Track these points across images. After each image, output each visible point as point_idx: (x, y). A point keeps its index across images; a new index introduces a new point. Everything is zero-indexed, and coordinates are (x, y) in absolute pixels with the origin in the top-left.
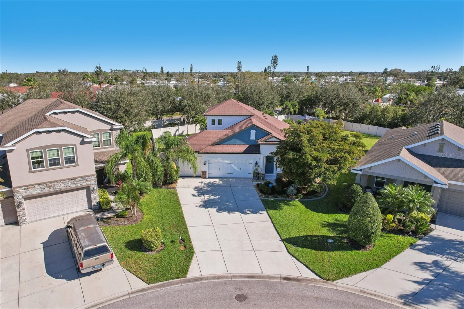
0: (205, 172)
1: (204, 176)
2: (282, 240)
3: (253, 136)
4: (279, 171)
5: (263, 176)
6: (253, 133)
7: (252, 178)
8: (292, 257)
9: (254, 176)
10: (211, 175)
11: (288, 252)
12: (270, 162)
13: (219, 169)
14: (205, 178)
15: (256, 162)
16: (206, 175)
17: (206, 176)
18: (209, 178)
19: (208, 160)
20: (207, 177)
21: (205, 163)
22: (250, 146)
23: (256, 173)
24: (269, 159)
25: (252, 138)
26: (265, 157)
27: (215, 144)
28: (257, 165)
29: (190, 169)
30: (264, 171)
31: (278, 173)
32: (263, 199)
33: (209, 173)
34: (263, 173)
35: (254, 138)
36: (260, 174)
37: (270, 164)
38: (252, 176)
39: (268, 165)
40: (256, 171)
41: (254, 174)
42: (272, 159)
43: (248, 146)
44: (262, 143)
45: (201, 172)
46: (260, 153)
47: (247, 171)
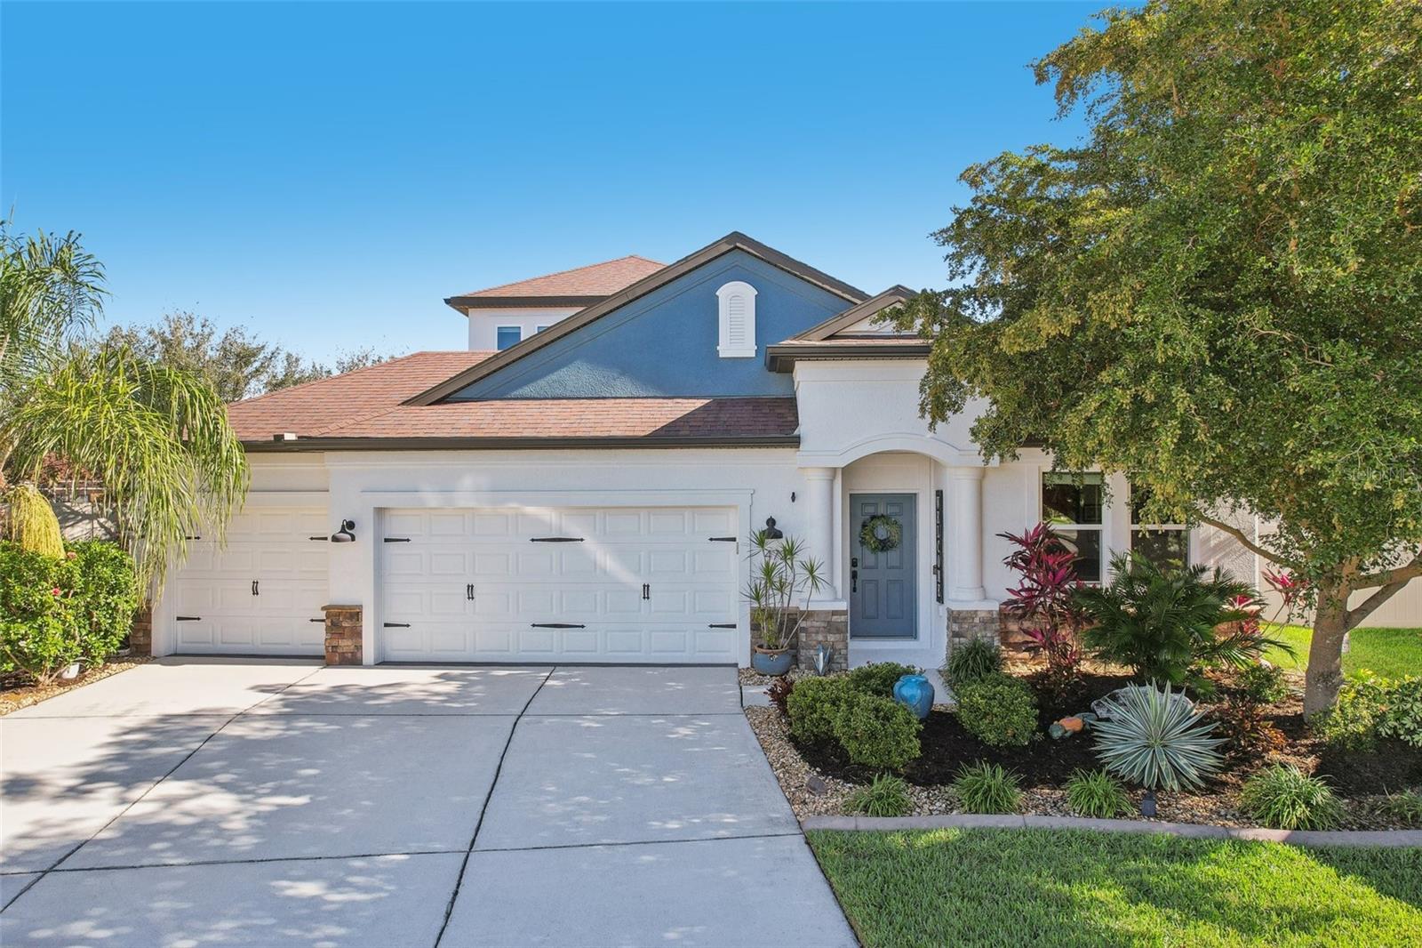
0: (355, 614)
1: (346, 645)
3: (737, 334)
4: (963, 596)
5: (831, 638)
6: (736, 306)
7: (744, 662)
9: (756, 646)
10: (399, 642)
12: (884, 546)
13: (470, 588)
14: (354, 661)
15: (771, 522)
16: (357, 634)
17: (359, 648)
18: (383, 663)
19: (380, 511)
20: (368, 654)
21: (343, 531)
22: (720, 404)
23: (771, 615)
24: (873, 518)
25: (726, 349)
26: (835, 469)
27: (444, 396)
28: (773, 544)
29: (255, 592)
30: (836, 599)
31: (959, 612)
32: (830, 835)
33: (386, 625)
34: (834, 613)
35: (747, 348)
36: (803, 624)
37: (882, 556)
38: (738, 646)
39: (871, 568)
40: (774, 601)
41: (755, 627)
42: (900, 520)
43: (699, 403)
44: (806, 343)
45: (323, 615)
46: (795, 442)
47: (697, 609)
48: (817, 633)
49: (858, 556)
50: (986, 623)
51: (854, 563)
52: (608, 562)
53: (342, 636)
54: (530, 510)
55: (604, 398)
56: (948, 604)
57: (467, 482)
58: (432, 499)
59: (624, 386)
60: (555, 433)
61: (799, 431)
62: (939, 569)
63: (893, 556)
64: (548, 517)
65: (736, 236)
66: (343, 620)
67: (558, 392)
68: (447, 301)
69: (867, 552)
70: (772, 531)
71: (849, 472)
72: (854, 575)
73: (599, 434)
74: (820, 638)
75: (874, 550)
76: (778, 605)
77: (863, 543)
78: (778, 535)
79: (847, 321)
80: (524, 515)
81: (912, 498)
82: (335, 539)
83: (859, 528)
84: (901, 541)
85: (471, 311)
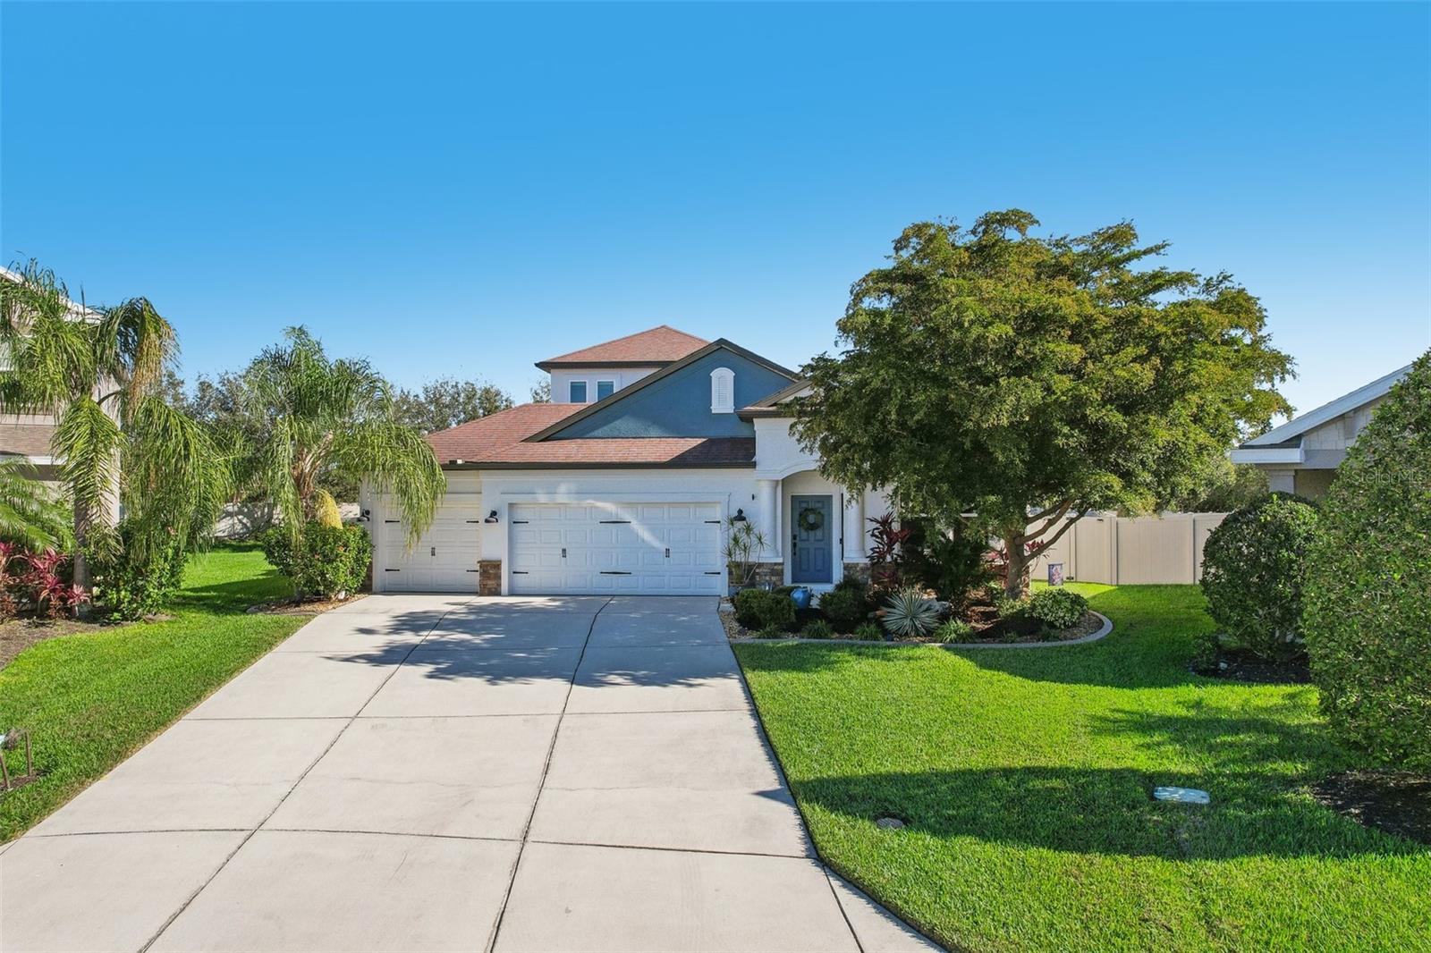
0: (496, 565)
1: (491, 583)
2: (792, 792)
3: (722, 398)
4: (852, 555)
5: (774, 578)
6: (722, 382)
7: (725, 594)
8: (845, 895)
9: (731, 584)
10: (521, 582)
11: (817, 854)
12: (813, 527)
13: (564, 550)
14: (496, 592)
15: (740, 512)
16: (498, 577)
17: (499, 584)
18: (511, 594)
19: (511, 505)
20: (505, 587)
21: (491, 517)
22: (712, 442)
23: (738, 565)
24: (806, 510)
25: (716, 408)
26: (777, 481)
27: (548, 436)
28: (739, 524)
29: (433, 554)
30: (777, 556)
31: (849, 564)
32: (743, 646)
33: (514, 573)
34: (776, 564)
35: (728, 407)
36: (757, 570)
37: (812, 534)
38: (721, 586)
39: (804, 540)
40: (739, 557)
41: (730, 573)
42: (822, 511)
43: (700, 441)
44: (758, 408)
45: (477, 567)
46: (753, 465)
47: (698, 563)
48: (765, 576)
49: (797, 533)
50: (864, 570)
51: (794, 537)
52: (646, 535)
53: (489, 578)
54: (599, 504)
55: (643, 438)
56: (845, 560)
57: (563, 488)
58: (542, 498)
59: (654, 431)
60: (614, 460)
61: (756, 458)
62: (842, 541)
63: (819, 533)
64: (609, 508)
65: (722, 341)
66: (489, 570)
67: (616, 434)
68: (537, 365)
69: (803, 531)
70: (740, 517)
71: (787, 482)
72: (794, 545)
73: (639, 460)
74: (767, 578)
75: (807, 530)
76: (743, 560)
77: (799, 526)
78: (744, 519)
79: (783, 395)
80: (596, 508)
81: (830, 497)
82: (487, 521)
83: (797, 517)
84: (823, 524)
85: (552, 371)
